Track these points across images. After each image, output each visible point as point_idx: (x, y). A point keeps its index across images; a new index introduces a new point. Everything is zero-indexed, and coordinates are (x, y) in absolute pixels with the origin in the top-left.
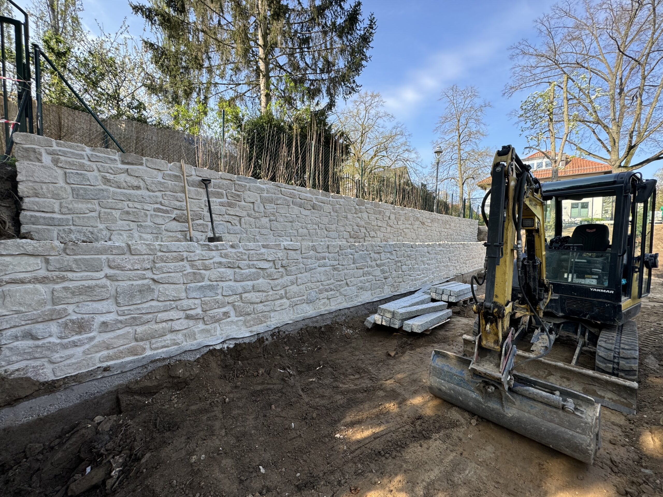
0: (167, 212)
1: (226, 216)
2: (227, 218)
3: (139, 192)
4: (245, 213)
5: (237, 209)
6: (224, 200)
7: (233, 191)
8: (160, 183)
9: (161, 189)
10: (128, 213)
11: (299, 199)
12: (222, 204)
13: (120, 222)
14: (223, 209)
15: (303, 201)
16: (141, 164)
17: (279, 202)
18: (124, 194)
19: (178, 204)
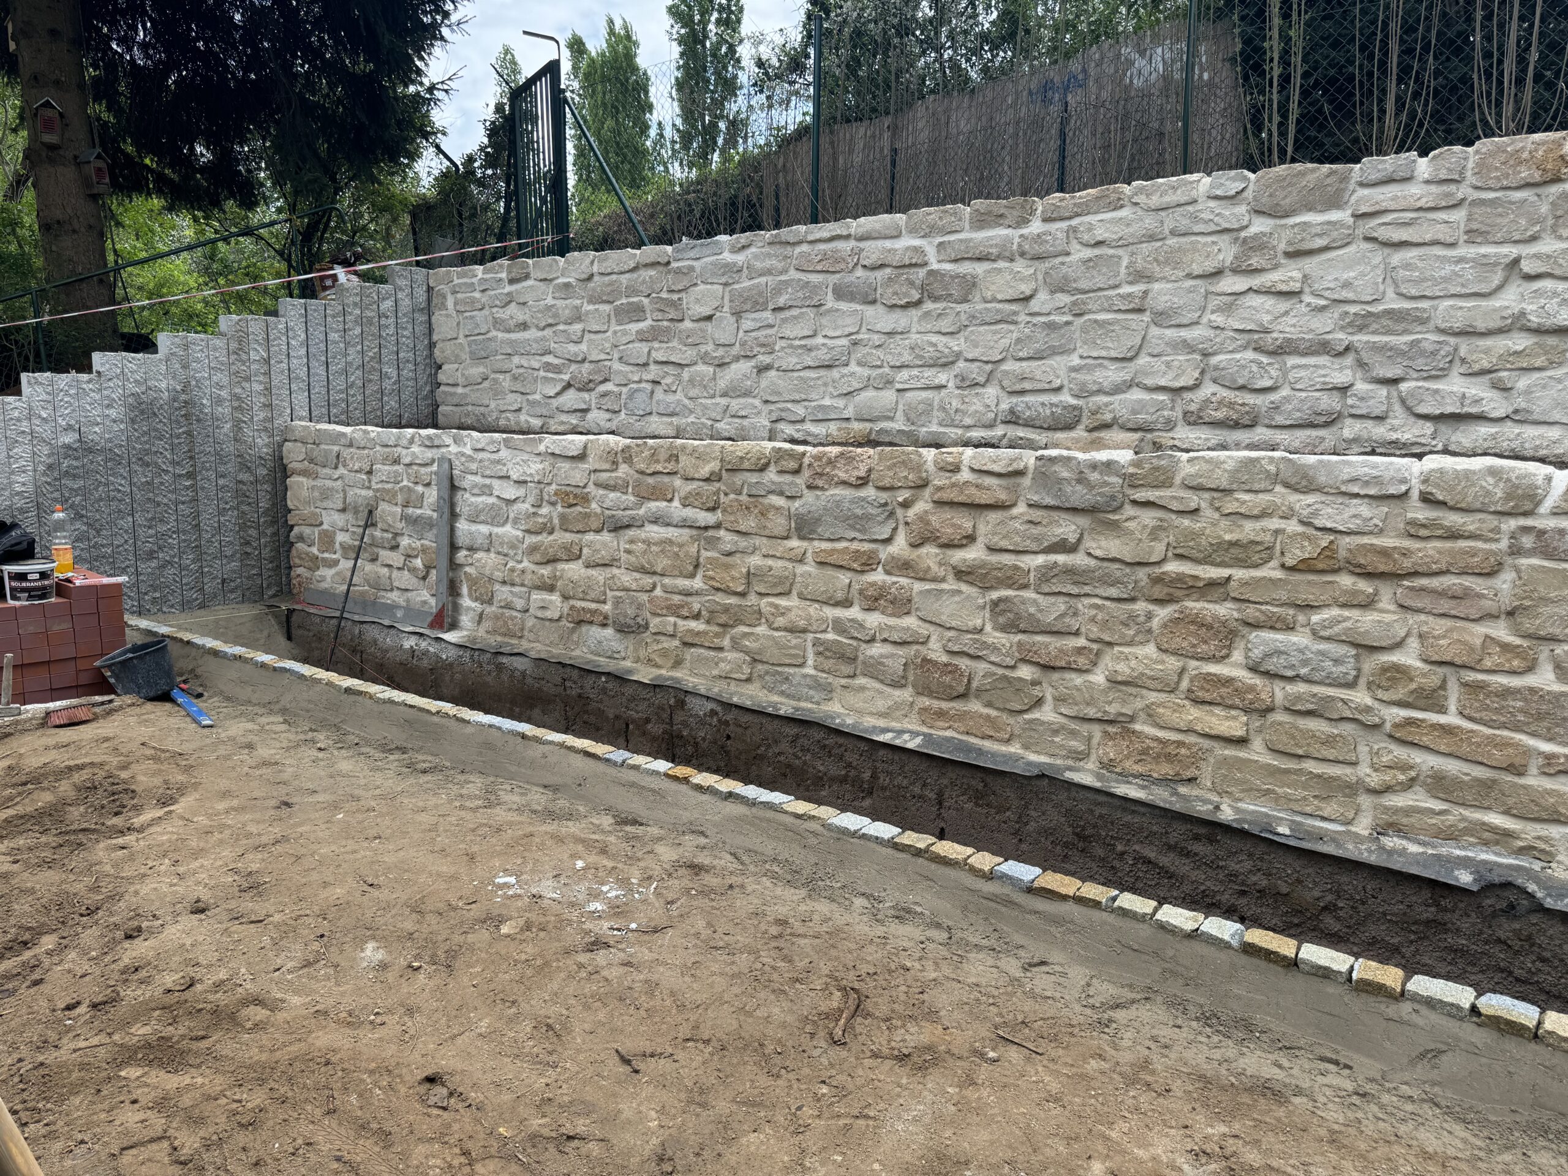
0: (558, 370)
1: (652, 367)
2: (653, 372)
3: (526, 335)
4: (690, 354)
5: (675, 343)
6: (649, 322)
7: (664, 295)
8: (549, 308)
9: (550, 321)
10: (515, 378)
11: (860, 272)
12: (642, 337)
13: (511, 397)
14: (644, 347)
15: (880, 275)
16: (527, 277)
17: (781, 301)
18: (511, 342)
19: (573, 348)
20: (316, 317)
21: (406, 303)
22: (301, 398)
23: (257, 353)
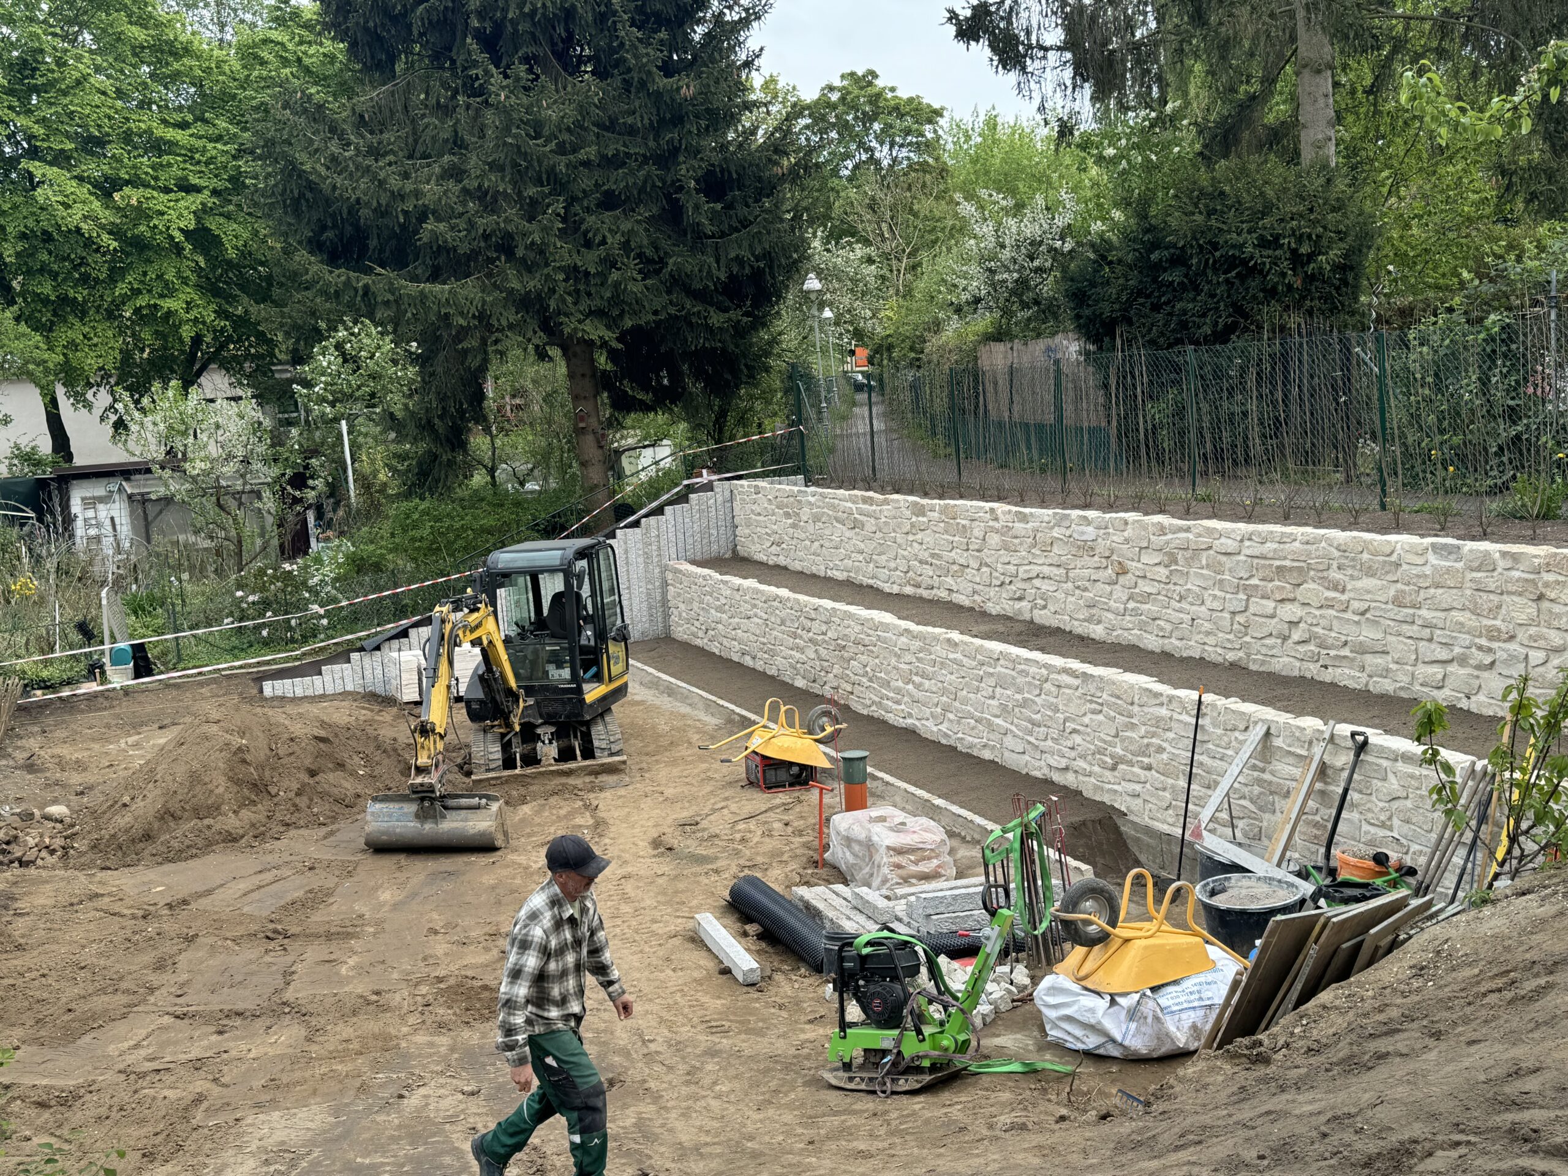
0: (770, 536)
9: (766, 514)
10: (758, 537)
19: (773, 527)
20: (679, 513)
21: (720, 499)
22: (673, 550)
23: (654, 533)
